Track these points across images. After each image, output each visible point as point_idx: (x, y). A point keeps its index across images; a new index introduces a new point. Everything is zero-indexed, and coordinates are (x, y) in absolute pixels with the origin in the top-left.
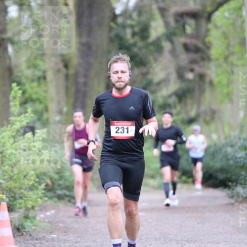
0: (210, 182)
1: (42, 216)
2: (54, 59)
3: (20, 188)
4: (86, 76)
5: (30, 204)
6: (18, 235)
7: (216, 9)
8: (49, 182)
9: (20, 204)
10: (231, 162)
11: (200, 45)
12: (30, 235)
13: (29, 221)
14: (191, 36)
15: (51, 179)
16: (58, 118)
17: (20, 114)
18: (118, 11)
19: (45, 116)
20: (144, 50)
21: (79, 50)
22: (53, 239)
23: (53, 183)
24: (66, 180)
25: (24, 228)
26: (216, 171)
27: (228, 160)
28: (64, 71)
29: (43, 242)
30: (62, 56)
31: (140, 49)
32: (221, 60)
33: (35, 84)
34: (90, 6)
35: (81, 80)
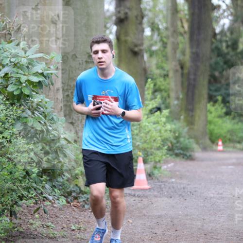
1: (165, 167)
2: (174, 63)
3: (151, 148)
4: (195, 74)
5: (157, 159)
6: (150, 180)
8: (169, 144)
9: (151, 159)
12: (158, 179)
13: (157, 170)
15: (171, 143)
16: (176, 102)
17: (151, 99)
18: (218, 30)
19: (168, 101)
20: (234, 58)
21: (191, 57)
22: (172, 182)
23: (172, 146)
24: (181, 144)
25: (153, 174)
28: (180, 70)
29: (166, 184)
30: (179, 61)
31: (232, 56)
33: (162, 79)
34: (199, 28)
35: (192, 77)
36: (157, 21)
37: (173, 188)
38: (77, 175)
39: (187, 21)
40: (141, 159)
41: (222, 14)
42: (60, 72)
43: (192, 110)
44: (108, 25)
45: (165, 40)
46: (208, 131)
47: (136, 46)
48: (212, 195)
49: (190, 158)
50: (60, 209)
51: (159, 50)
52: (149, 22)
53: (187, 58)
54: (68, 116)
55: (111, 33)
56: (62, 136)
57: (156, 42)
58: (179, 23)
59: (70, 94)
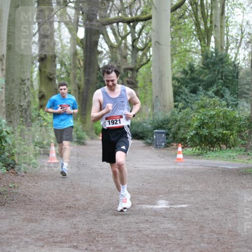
0: (136, 137)
2: (74, 86)
6: (58, 157)
7: (140, 67)
10: (145, 129)
11: (134, 82)
14: (130, 78)
18: (101, 66)
21: (84, 82)
22: (72, 159)
26: (139, 133)
27: (144, 128)
28: (78, 91)
30: (78, 84)
32: (142, 88)
34: (90, 65)
35: (85, 94)
36: (64, 60)
37: (73, 162)
38: (13, 153)
39: (83, 60)
40: (53, 144)
41: (104, 56)
42: (4, 90)
43: (85, 115)
44: (35, 62)
45: (69, 71)
46: (94, 128)
47: (51, 75)
48: (96, 167)
49: (83, 144)
50: (3, 175)
51: (65, 77)
52: (59, 60)
53: (82, 83)
54: (8, 118)
55: (36, 67)
56: (4, 130)
57: (63, 73)
58: (78, 62)
59: (10, 103)
